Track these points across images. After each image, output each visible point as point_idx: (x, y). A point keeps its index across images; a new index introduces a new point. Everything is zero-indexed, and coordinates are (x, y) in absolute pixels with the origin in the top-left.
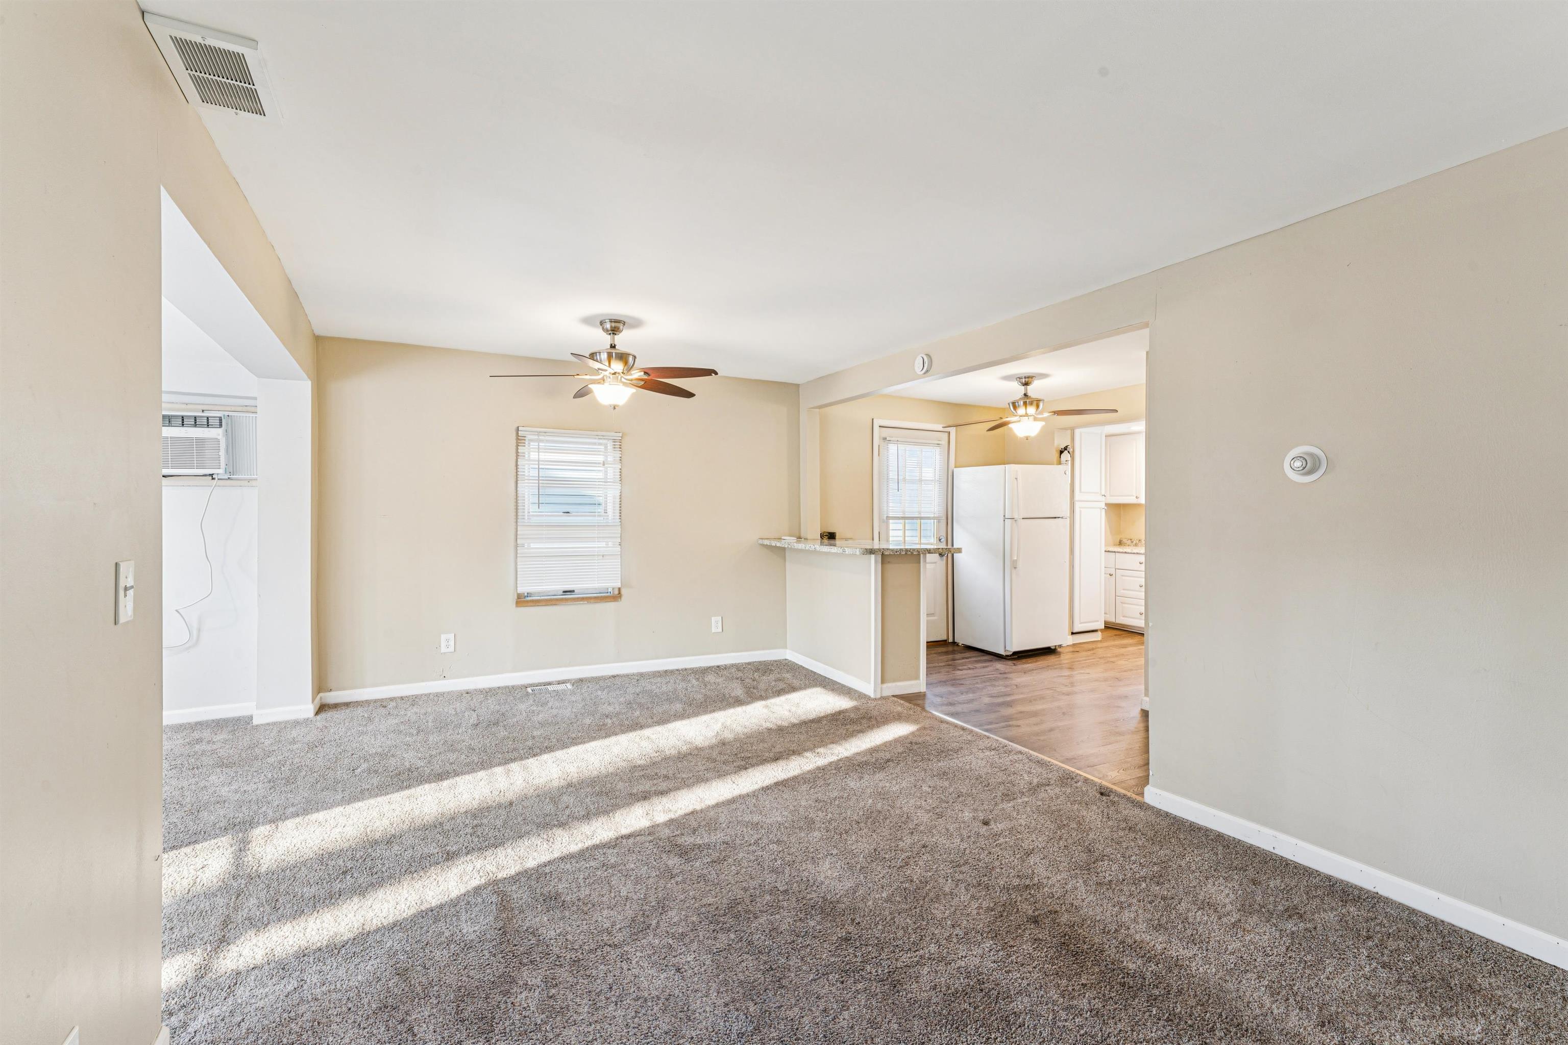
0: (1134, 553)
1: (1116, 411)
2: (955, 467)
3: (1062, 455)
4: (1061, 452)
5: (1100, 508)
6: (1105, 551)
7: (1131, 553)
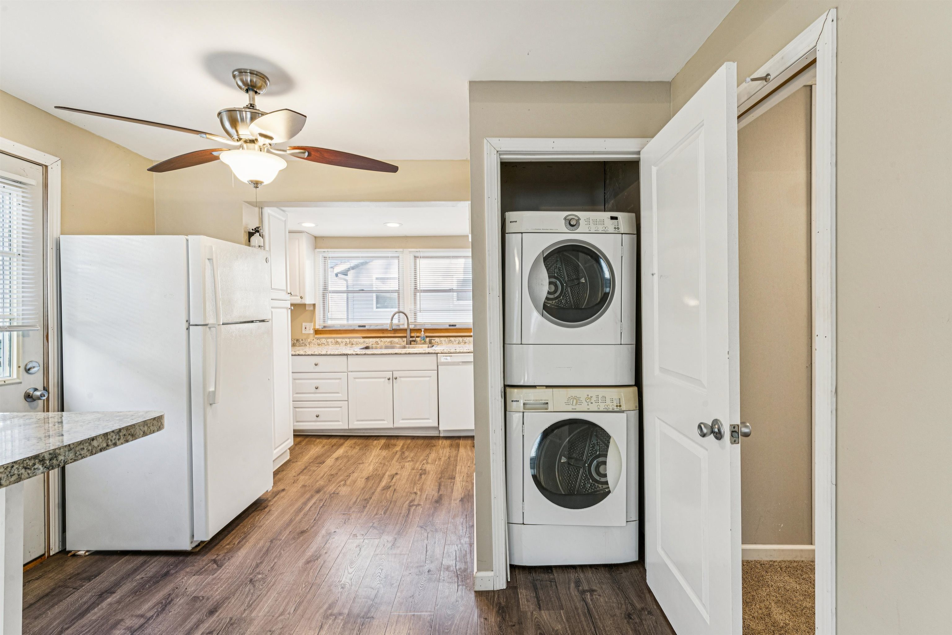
0: (309, 355)
1: (393, 169)
2: (62, 234)
3: (252, 238)
4: (251, 235)
5: (287, 308)
6: (292, 355)
7: (305, 355)
